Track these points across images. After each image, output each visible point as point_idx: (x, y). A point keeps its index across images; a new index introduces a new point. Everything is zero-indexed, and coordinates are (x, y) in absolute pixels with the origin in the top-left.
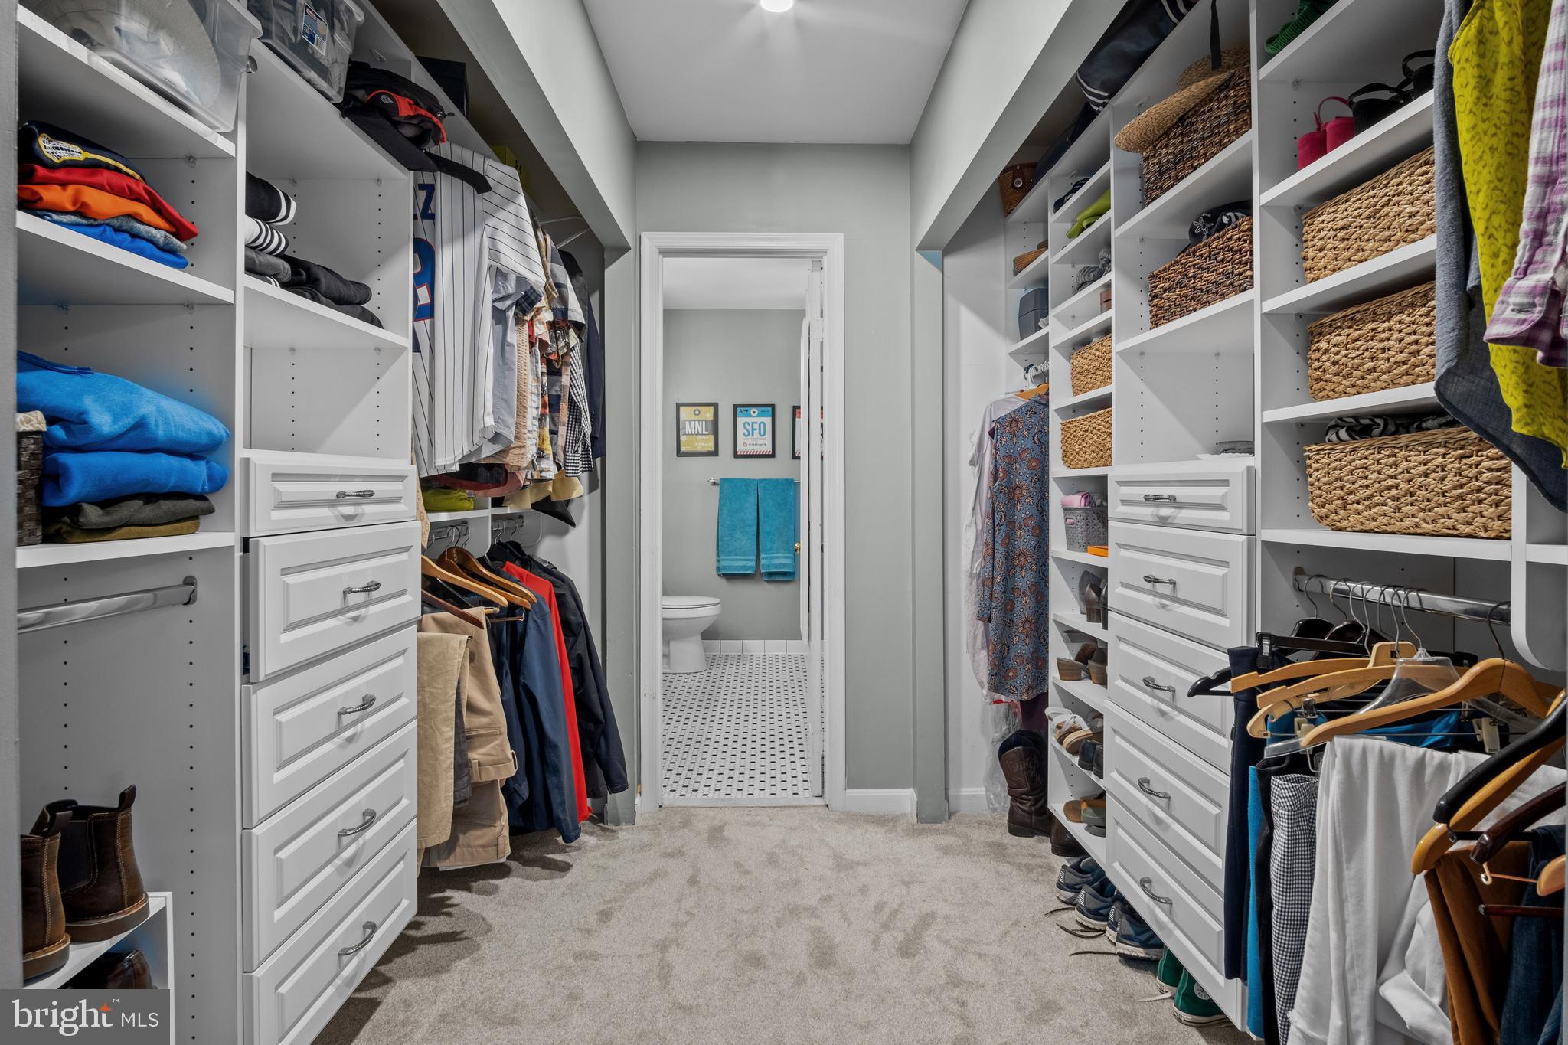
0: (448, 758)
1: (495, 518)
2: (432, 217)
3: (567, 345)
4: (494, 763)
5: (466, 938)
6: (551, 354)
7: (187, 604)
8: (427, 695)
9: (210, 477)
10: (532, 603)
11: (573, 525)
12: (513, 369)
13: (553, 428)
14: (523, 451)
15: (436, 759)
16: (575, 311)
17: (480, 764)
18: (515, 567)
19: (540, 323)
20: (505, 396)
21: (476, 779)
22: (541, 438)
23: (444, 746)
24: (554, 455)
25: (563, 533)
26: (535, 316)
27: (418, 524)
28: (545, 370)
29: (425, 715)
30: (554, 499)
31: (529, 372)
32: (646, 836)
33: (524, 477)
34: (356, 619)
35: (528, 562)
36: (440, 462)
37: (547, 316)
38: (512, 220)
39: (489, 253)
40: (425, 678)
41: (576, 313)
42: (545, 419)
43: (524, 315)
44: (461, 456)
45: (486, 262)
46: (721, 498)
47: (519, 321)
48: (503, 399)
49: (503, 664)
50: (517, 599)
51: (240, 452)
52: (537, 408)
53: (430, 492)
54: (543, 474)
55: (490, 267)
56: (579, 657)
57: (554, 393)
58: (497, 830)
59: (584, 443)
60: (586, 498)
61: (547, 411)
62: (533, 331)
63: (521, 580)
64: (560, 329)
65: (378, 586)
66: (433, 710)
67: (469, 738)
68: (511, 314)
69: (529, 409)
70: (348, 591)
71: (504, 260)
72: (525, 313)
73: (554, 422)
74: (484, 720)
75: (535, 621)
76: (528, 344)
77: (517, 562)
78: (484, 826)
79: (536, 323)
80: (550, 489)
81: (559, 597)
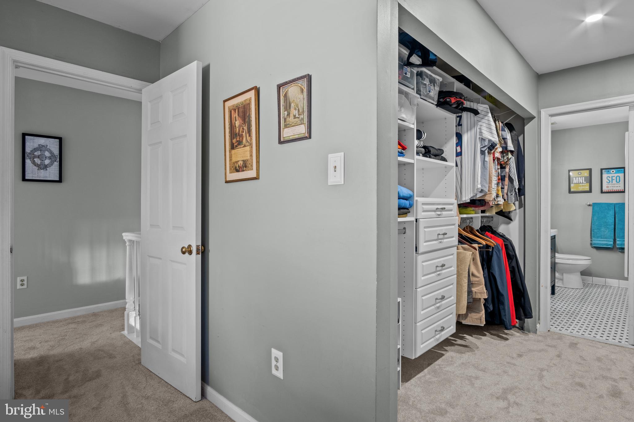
0: (465, 288)
1: (482, 217)
2: (461, 125)
3: (508, 158)
4: (480, 293)
5: (470, 348)
6: (502, 162)
7: (404, 234)
8: (459, 269)
9: (410, 204)
10: (494, 245)
11: (511, 220)
12: (487, 169)
13: (503, 187)
14: (491, 195)
15: (462, 288)
16: (510, 147)
17: (475, 292)
18: (489, 234)
19: (497, 153)
20: (485, 178)
21: (474, 297)
22: (498, 190)
23: (464, 285)
24: (503, 196)
25: (509, 223)
26: (495, 150)
27: (457, 217)
28: (499, 167)
29: (459, 274)
30: (504, 211)
31: (494, 169)
32: (540, 338)
33: (492, 203)
34: (440, 242)
35: (494, 232)
36: (464, 199)
37: (500, 150)
38: (487, 122)
39: (479, 133)
40: (459, 264)
41: (511, 147)
42: (499, 184)
43: (491, 151)
44: (470, 197)
45: (478, 136)
46: (593, 212)
47: (489, 153)
48: (484, 179)
49: (484, 264)
50: (488, 243)
51: (416, 198)
52: (496, 181)
53: (461, 208)
54: (499, 202)
55: (479, 138)
56: (513, 267)
57: (503, 175)
58: (481, 315)
59: (515, 191)
60: (518, 211)
61: (500, 181)
62: (494, 156)
63: (491, 238)
64: (505, 153)
65: (446, 234)
66: (461, 273)
67: (472, 284)
68: (486, 151)
69: (493, 181)
70: (439, 234)
71: (484, 135)
72: (491, 150)
73: (503, 184)
74: (477, 279)
75: (496, 252)
76: (492, 160)
77: (490, 232)
78: (476, 312)
79: (495, 153)
80: (502, 207)
81: (506, 245)
